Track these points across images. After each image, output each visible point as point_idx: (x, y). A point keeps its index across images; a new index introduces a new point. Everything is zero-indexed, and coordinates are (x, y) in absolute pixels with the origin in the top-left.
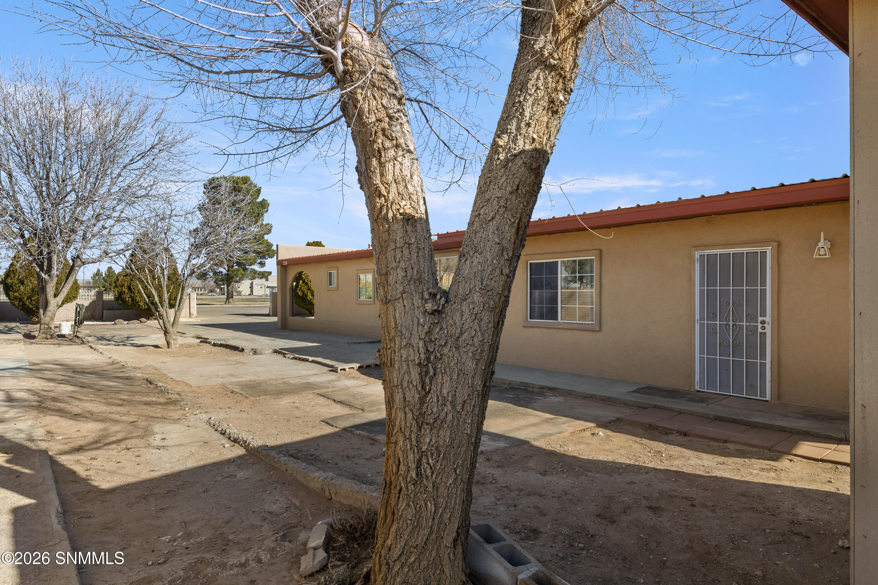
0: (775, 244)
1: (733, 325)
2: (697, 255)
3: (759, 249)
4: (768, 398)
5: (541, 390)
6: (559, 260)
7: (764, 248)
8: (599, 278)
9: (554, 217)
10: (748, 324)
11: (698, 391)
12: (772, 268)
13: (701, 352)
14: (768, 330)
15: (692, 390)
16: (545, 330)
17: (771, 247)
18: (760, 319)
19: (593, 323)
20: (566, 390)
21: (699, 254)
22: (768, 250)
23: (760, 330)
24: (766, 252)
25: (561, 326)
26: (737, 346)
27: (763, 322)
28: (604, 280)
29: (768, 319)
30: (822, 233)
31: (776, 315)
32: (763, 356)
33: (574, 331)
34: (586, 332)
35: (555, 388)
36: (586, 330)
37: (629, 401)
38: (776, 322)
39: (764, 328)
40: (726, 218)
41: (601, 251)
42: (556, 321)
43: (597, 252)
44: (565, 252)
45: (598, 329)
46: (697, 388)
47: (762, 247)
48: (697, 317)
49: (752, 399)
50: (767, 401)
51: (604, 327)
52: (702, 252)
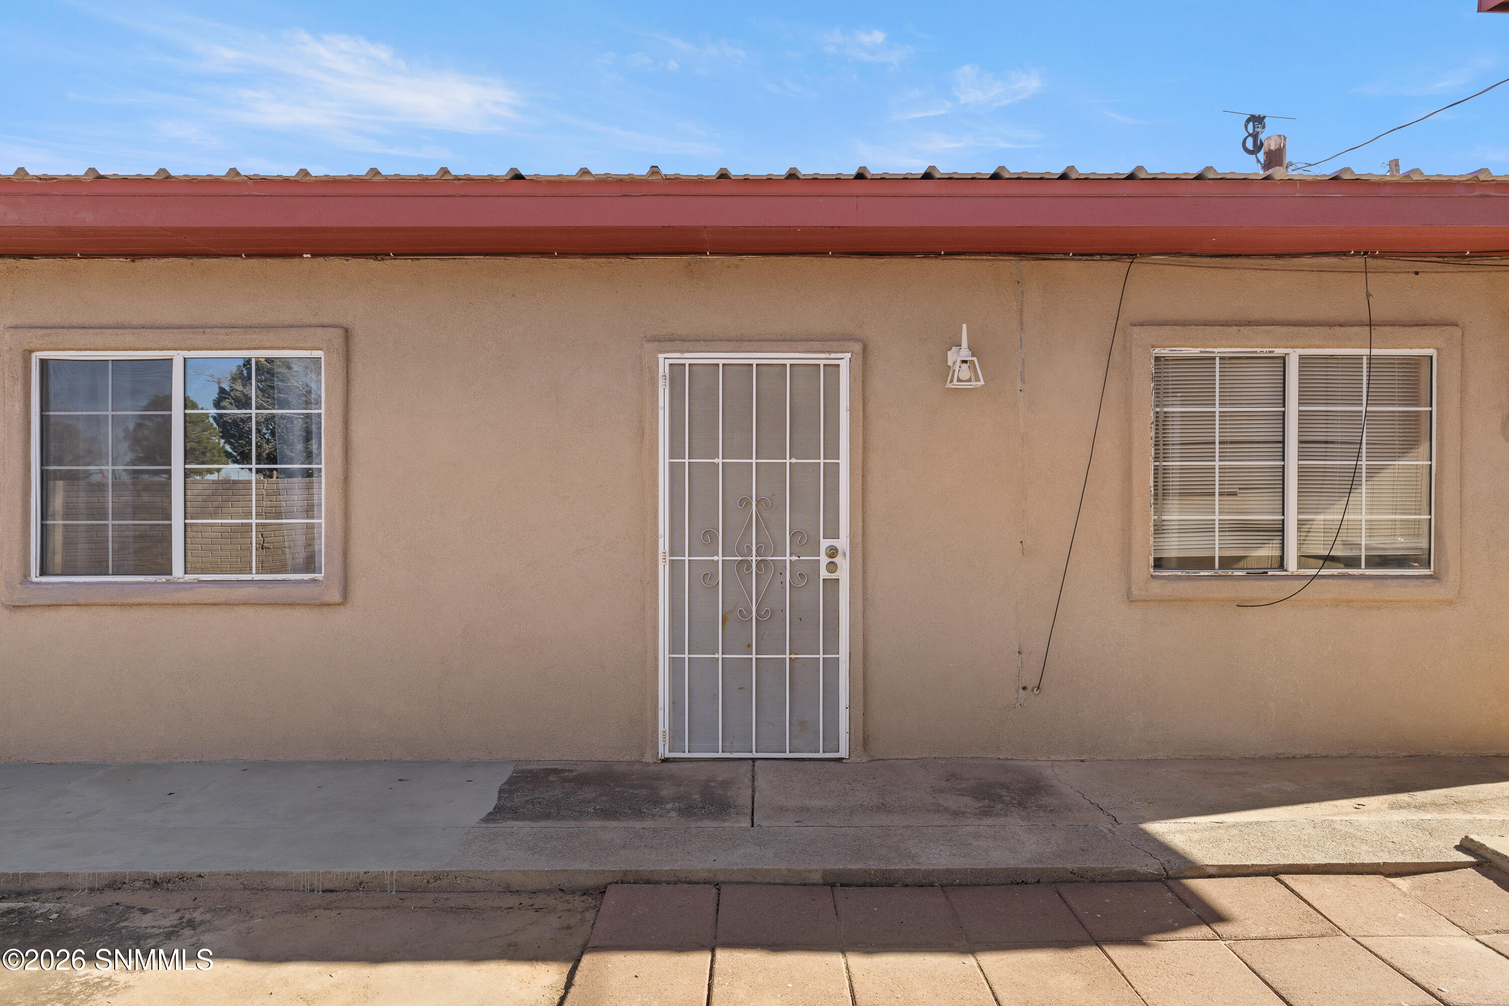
0: (858, 348)
1: (758, 563)
2: (663, 368)
3: (820, 359)
4: (843, 752)
5: (110, 897)
6: (178, 357)
7: (833, 355)
8: (339, 425)
9: (163, 170)
10: (794, 558)
11: (666, 760)
12: (852, 410)
13: (675, 645)
14: (843, 574)
15: (648, 758)
16: (112, 613)
17: (849, 355)
18: (825, 544)
19: (319, 576)
20: (238, 875)
21: (668, 362)
22: (844, 361)
23: (824, 574)
24: (838, 366)
25: (184, 597)
26: (770, 616)
27: (833, 552)
28: (361, 432)
29: (843, 542)
30: (964, 326)
31: (860, 531)
32: (832, 643)
33: (242, 610)
34: (287, 611)
35: (182, 877)
36: (291, 605)
37: (524, 873)
38: (859, 551)
39: (832, 567)
40: (737, 266)
41: (347, 333)
42: (163, 578)
43: (336, 336)
44: (203, 328)
45: (337, 598)
46: (664, 751)
47: (829, 352)
48: (664, 545)
49: (803, 759)
50: (840, 760)
51: (360, 590)
52: (676, 357)
